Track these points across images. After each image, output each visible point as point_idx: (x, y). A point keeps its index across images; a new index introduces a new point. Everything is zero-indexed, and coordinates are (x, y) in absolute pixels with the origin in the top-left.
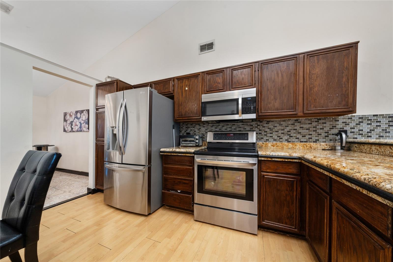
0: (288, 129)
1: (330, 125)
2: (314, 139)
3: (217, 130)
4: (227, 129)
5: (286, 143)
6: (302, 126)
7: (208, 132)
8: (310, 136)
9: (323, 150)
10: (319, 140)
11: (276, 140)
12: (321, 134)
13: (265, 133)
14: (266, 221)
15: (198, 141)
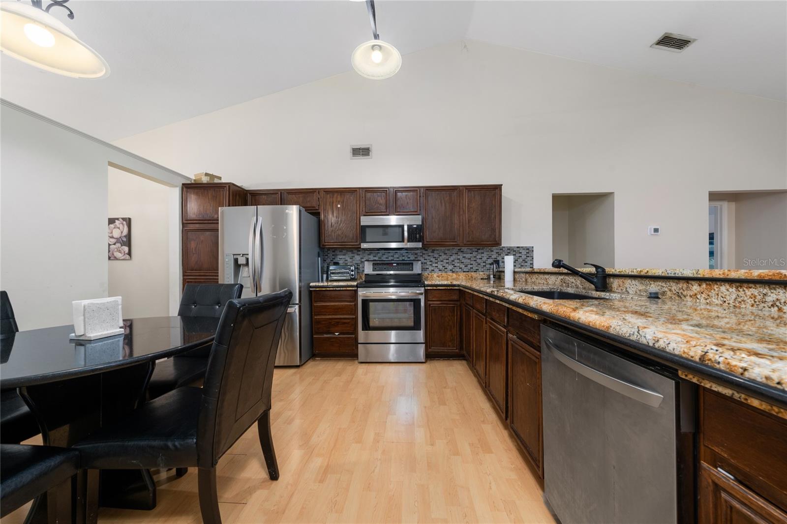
0: (452, 258)
1: (487, 255)
2: (475, 268)
3: (375, 258)
4: (388, 258)
5: (451, 274)
6: (464, 255)
7: (365, 262)
8: (471, 266)
9: (481, 279)
10: (478, 270)
11: (441, 270)
12: (480, 264)
13: (431, 263)
14: (432, 348)
15: (353, 273)
